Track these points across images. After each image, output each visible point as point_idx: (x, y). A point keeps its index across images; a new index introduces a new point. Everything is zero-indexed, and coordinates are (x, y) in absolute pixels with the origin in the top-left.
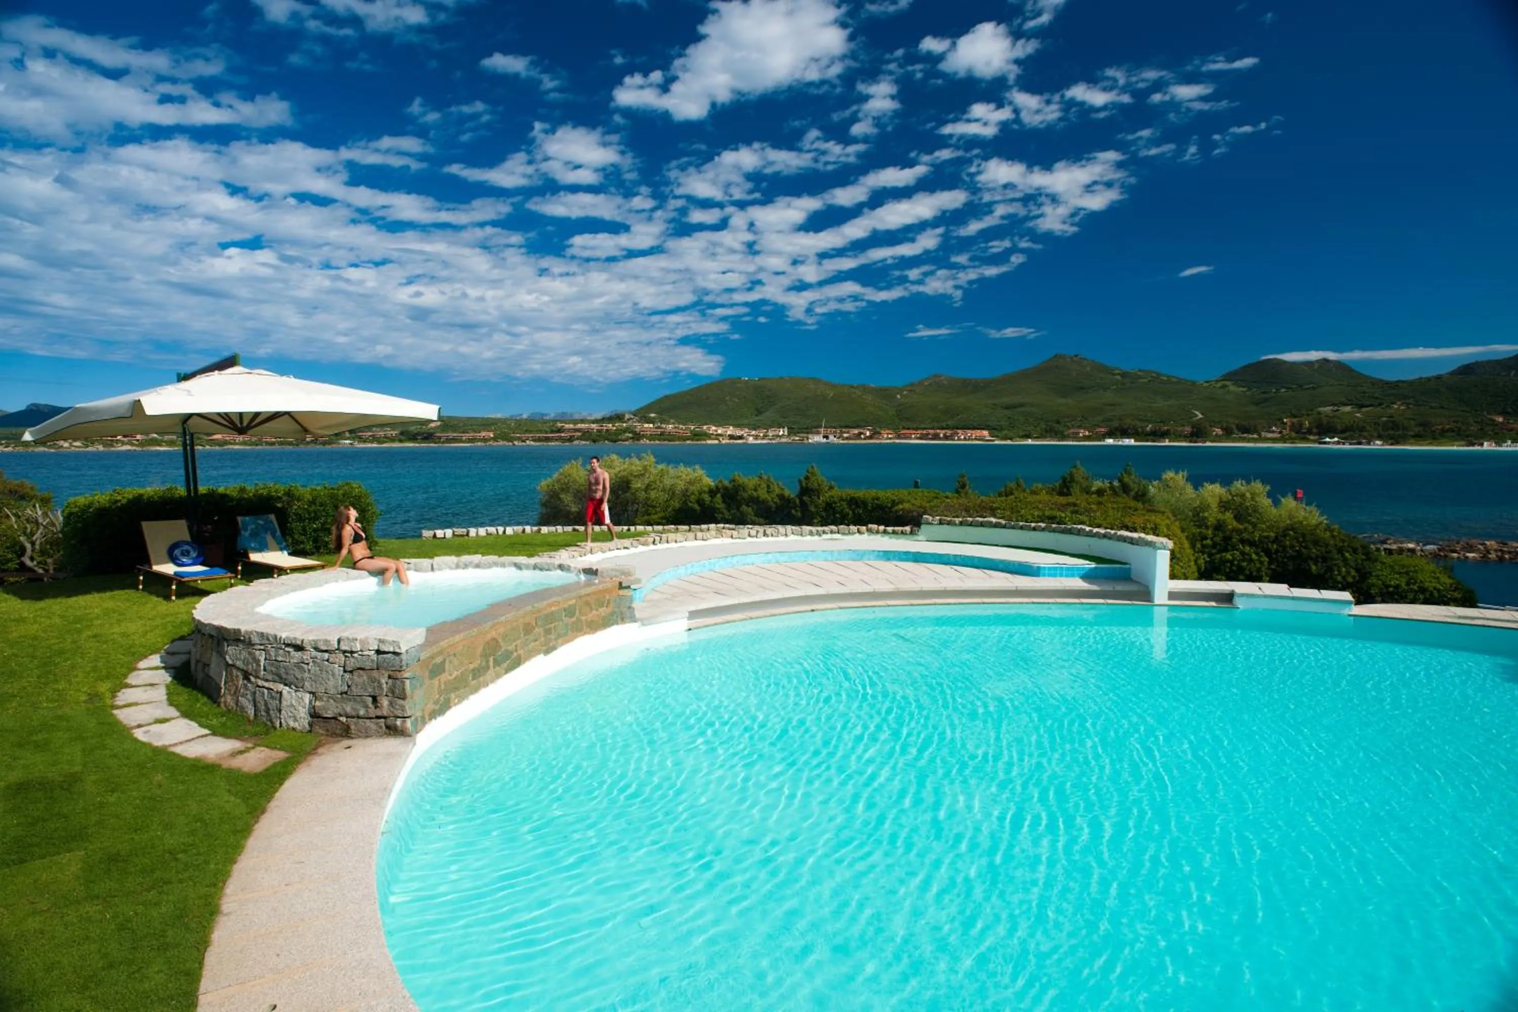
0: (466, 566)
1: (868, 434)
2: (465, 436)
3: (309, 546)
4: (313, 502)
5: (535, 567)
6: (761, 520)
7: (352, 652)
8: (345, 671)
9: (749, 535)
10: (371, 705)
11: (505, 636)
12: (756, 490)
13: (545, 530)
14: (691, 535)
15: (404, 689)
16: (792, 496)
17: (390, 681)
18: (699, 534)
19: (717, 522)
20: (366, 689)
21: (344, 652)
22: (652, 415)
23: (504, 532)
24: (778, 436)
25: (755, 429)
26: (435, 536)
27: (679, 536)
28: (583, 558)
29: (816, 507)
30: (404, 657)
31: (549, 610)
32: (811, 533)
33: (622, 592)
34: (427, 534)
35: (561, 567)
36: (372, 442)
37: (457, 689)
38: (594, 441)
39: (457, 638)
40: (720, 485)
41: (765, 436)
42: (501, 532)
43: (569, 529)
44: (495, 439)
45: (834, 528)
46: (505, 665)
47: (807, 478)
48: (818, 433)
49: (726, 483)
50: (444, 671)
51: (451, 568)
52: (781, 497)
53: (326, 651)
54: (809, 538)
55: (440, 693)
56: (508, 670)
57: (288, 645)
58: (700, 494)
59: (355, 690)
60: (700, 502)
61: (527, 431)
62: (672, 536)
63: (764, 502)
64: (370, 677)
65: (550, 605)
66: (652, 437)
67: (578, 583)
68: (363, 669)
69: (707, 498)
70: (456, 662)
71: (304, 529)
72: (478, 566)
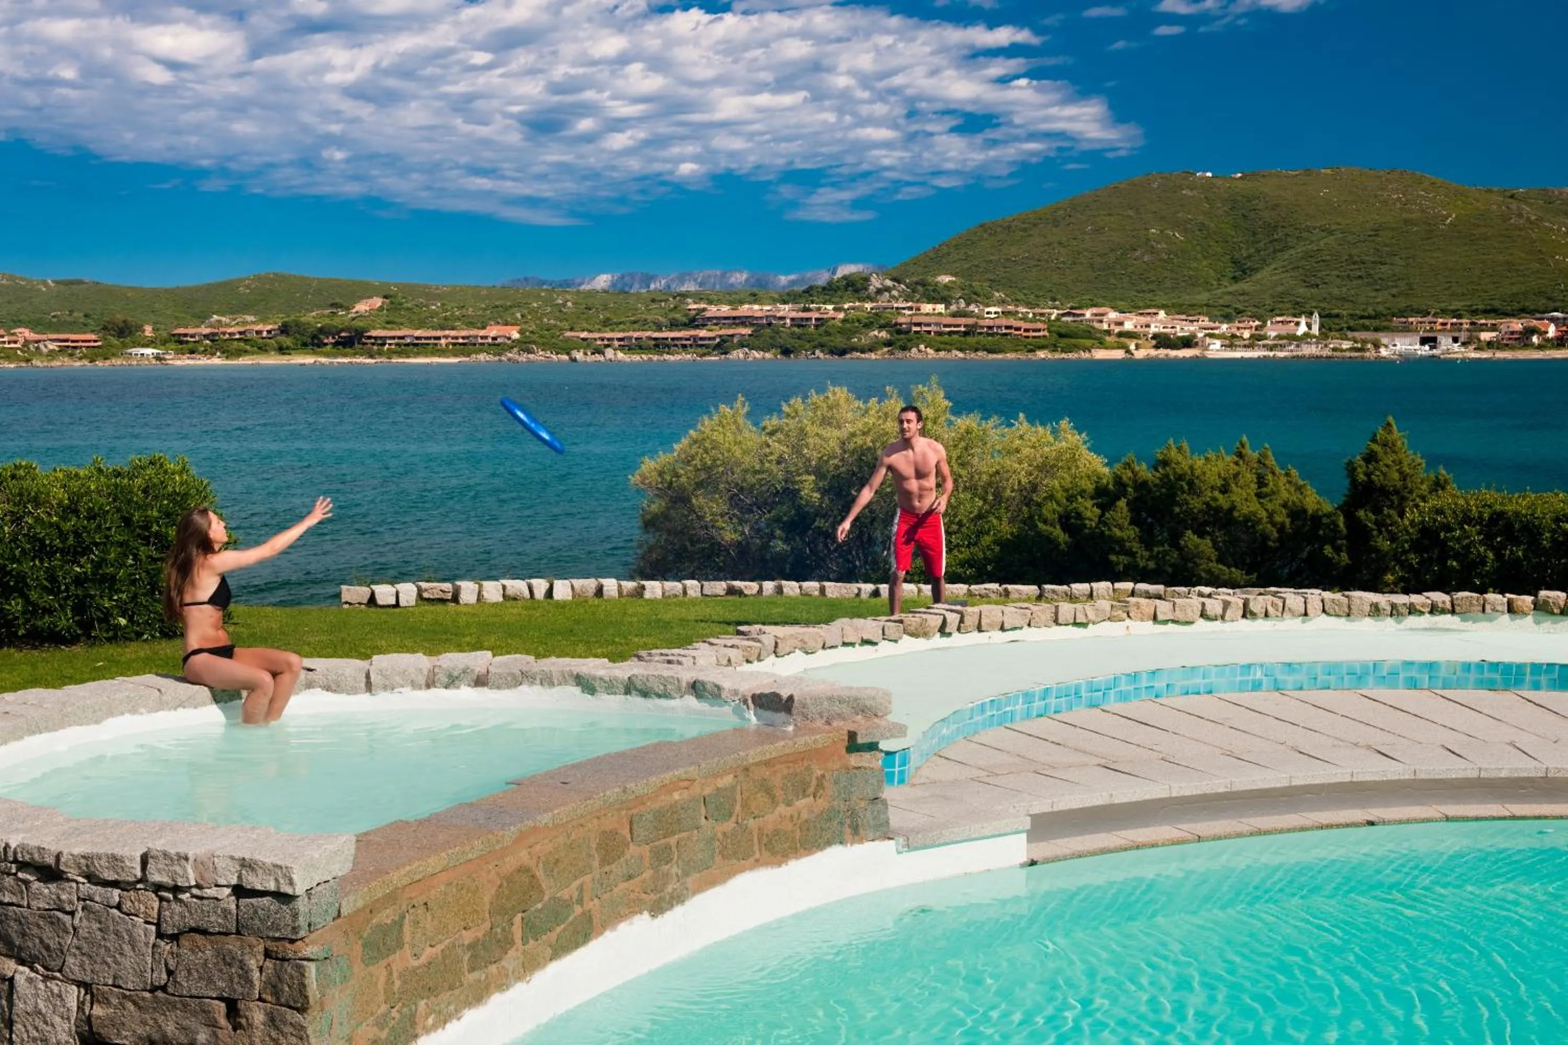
0: (452, 681)
1: (1552, 331)
2: (446, 336)
3: (65, 621)
4: (70, 510)
5: (630, 687)
6: (1236, 573)
7: (176, 890)
8: (160, 935)
9: (1203, 615)
10: (223, 1021)
11: (553, 865)
12: (1225, 490)
13: (654, 589)
14: (1043, 610)
15: (303, 986)
16: (1328, 507)
17: (269, 964)
18: (1066, 609)
19: (1115, 578)
20: (210, 981)
21: (158, 888)
22: (946, 279)
23: (549, 593)
24: (1292, 338)
25: (1227, 318)
26: (372, 600)
27: (1011, 614)
28: (756, 666)
29: (1393, 538)
30: (302, 905)
31: (664, 800)
32: (1375, 611)
33: (854, 760)
34: (354, 593)
35: (696, 688)
36: (206, 352)
37: (431, 991)
38: (786, 352)
39: (434, 863)
40: (1127, 475)
41: (1256, 339)
42: (540, 593)
43: (719, 587)
44: (524, 345)
45: (1439, 597)
46: (553, 936)
47: (1371, 458)
48: (1406, 329)
49: (1144, 472)
50: (400, 945)
51: (414, 685)
52: (1297, 513)
53: (115, 884)
54: (1368, 624)
55: (391, 1000)
56: (560, 950)
57: (23, 866)
58: (1071, 499)
59: (187, 984)
60: (1070, 521)
61: (607, 323)
62: (991, 612)
63: (1250, 522)
64: (218, 953)
65: (666, 788)
66: (942, 341)
67: (739, 731)
68: (204, 932)
69: (1089, 510)
70: (428, 923)
71: (52, 579)
72: (480, 681)
